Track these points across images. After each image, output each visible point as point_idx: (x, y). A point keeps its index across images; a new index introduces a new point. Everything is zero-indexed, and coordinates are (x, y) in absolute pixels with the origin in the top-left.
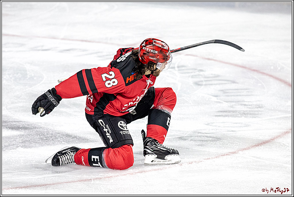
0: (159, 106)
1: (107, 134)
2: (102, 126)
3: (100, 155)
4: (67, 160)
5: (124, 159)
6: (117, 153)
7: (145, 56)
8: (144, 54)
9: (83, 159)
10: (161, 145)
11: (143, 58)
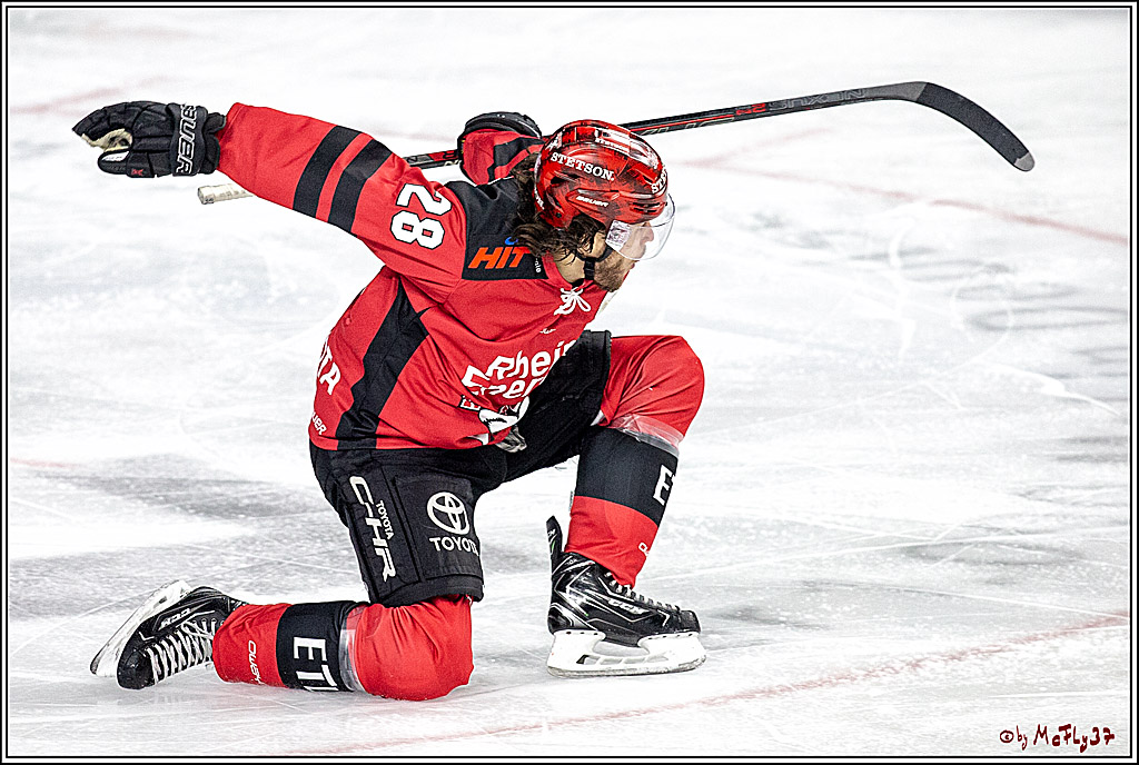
0: (626, 419)
1: (378, 541)
2: (362, 502)
3: (332, 635)
4: (181, 655)
5: (434, 653)
6: (407, 626)
7: (561, 192)
8: (557, 181)
9: (253, 654)
10: (624, 589)
11: (550, 198)
